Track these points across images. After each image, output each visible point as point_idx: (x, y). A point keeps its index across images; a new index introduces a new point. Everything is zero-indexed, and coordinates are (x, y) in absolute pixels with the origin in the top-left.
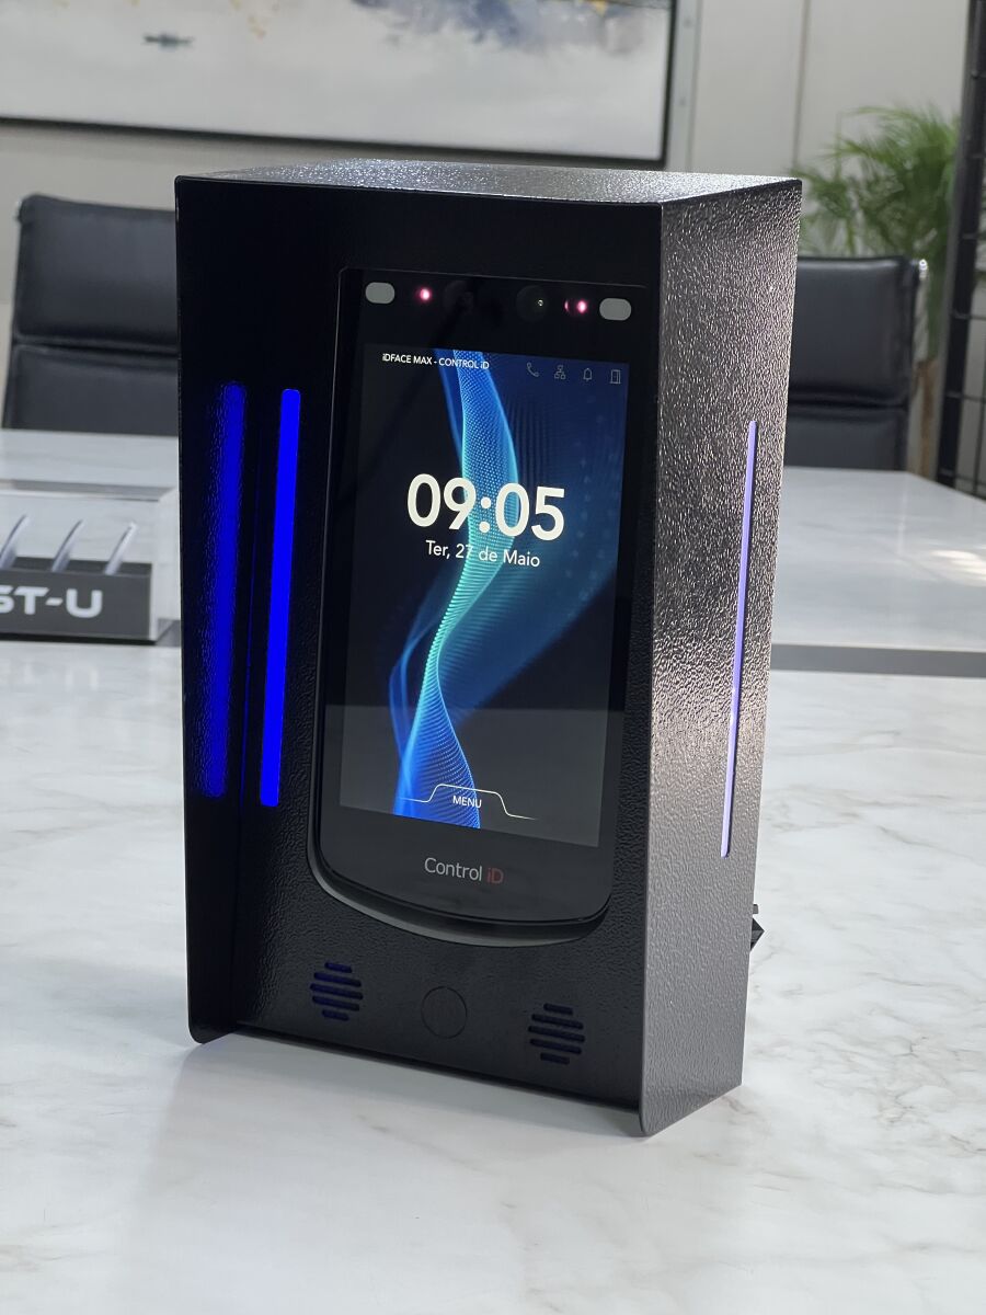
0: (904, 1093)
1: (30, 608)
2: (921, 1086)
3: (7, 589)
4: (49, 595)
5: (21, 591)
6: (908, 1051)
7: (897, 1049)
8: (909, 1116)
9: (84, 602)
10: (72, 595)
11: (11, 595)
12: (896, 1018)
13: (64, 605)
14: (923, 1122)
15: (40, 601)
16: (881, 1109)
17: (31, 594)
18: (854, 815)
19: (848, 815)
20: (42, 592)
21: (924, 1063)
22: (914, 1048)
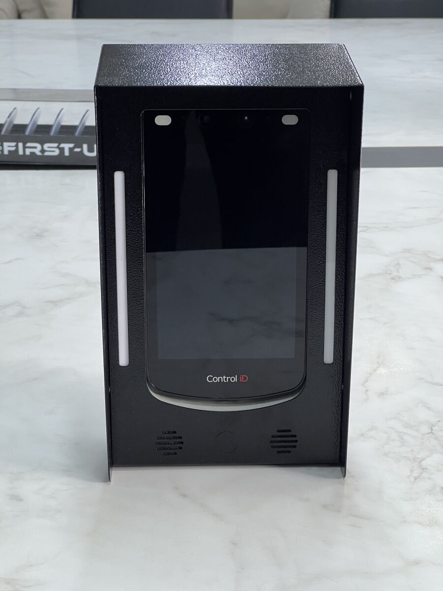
0: (423, 459)
1: (67, 153)
2: (432, 454)
3: (56, 145)
4: (75, 147)
5: (62, 145)
6: (429, 431)
7: (425, 429)
8: (425, 475)
9: (90, 150)
10: (85, 146)
11: (58, 147)
12: (429, 408)
13: (82, 151)
14: (430, 479)
15: (71, 150)
16: (412, 471)
17: (67, 146)
18: (430, 269)
19: (427, 268)
20: (72, 145)
21: (436, 438)
22: (434, 428)
